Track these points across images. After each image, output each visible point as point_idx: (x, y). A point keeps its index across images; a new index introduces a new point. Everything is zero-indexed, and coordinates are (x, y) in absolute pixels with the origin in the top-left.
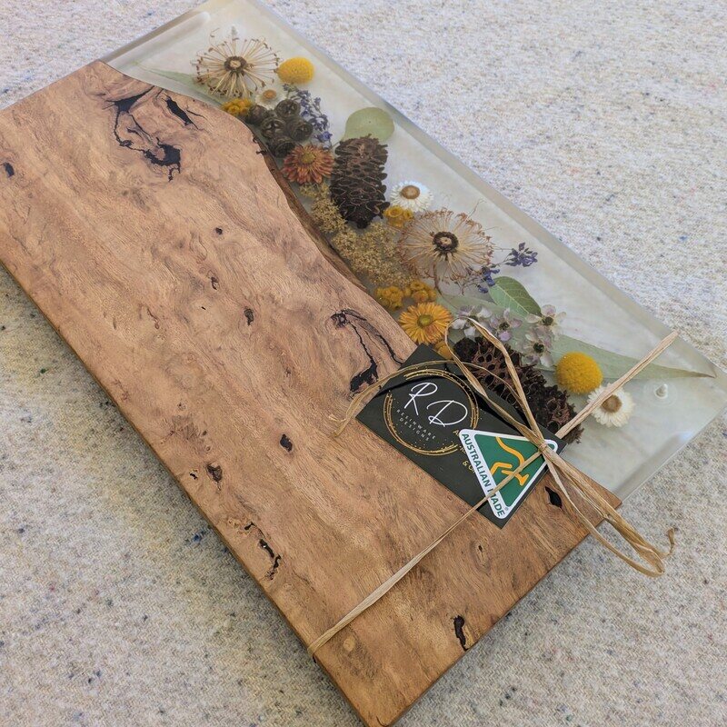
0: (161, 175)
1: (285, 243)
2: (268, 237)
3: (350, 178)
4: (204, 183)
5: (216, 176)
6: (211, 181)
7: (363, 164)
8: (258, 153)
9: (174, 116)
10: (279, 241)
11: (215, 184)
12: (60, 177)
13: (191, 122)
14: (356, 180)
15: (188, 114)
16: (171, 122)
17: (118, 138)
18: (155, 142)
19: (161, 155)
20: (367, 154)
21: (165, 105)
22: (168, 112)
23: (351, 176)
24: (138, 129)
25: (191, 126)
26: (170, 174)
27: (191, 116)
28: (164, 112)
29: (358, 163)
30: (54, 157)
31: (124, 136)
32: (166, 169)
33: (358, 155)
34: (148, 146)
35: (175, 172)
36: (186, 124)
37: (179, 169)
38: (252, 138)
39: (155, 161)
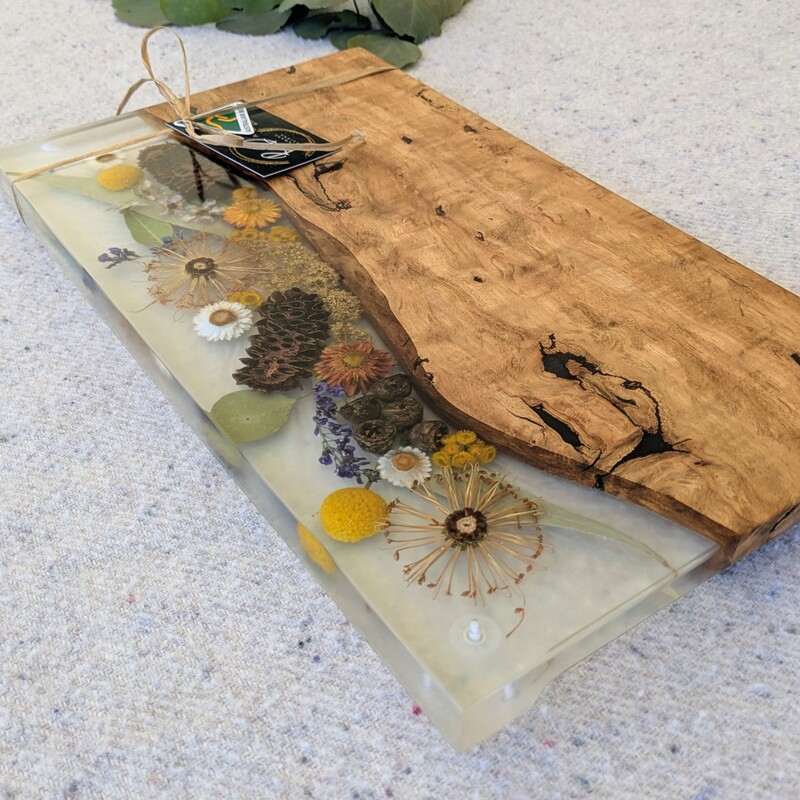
0: (566, 342)
1: (396, 264)
2: (415, 271)
3: (299, 331)
4: (504, 329)
5: (486, 337)
6: (493, 331)
7: (276, 349)
8: (427, 360)
9: (562, 418)
10: (403, 267)
11: (487, 327)
12: (716, 348)
13: (534, 408)
14: (291, 329)
15: (541, 421)
16: (567, 411)
17: (648, 393)
18: (585, 384)
19: (573, 367)
20: (267, 362)
21: (583, 438)
22: (576, 428)
23: (297, 334)
24: (619, 404)
25: (532, 403)
26: (554, 343)
27: (536, 418)
28: (582, 427)
29: (284, 350)
30: (739, 374)
31: (637, 395)
32: (561, 348)
33: (280, 361)
34: (596, 378)
35: (547, 343)
36: (541, 406)
37: (542, 348)
38: (434, 380)
39: (581, 360)
